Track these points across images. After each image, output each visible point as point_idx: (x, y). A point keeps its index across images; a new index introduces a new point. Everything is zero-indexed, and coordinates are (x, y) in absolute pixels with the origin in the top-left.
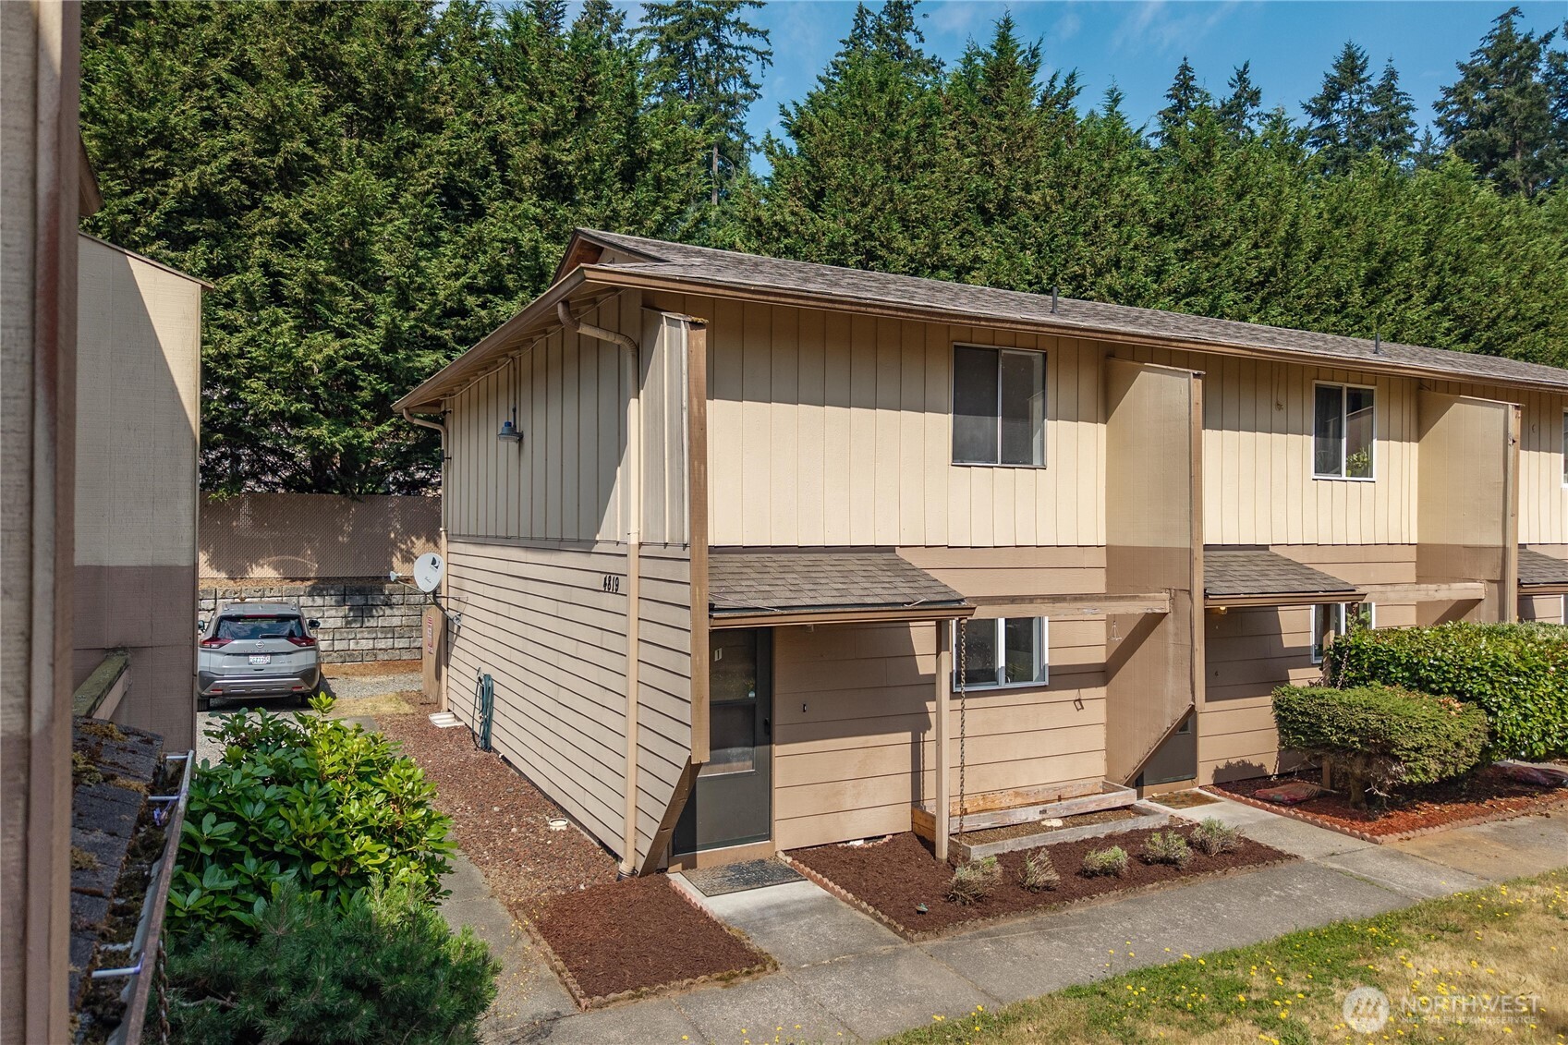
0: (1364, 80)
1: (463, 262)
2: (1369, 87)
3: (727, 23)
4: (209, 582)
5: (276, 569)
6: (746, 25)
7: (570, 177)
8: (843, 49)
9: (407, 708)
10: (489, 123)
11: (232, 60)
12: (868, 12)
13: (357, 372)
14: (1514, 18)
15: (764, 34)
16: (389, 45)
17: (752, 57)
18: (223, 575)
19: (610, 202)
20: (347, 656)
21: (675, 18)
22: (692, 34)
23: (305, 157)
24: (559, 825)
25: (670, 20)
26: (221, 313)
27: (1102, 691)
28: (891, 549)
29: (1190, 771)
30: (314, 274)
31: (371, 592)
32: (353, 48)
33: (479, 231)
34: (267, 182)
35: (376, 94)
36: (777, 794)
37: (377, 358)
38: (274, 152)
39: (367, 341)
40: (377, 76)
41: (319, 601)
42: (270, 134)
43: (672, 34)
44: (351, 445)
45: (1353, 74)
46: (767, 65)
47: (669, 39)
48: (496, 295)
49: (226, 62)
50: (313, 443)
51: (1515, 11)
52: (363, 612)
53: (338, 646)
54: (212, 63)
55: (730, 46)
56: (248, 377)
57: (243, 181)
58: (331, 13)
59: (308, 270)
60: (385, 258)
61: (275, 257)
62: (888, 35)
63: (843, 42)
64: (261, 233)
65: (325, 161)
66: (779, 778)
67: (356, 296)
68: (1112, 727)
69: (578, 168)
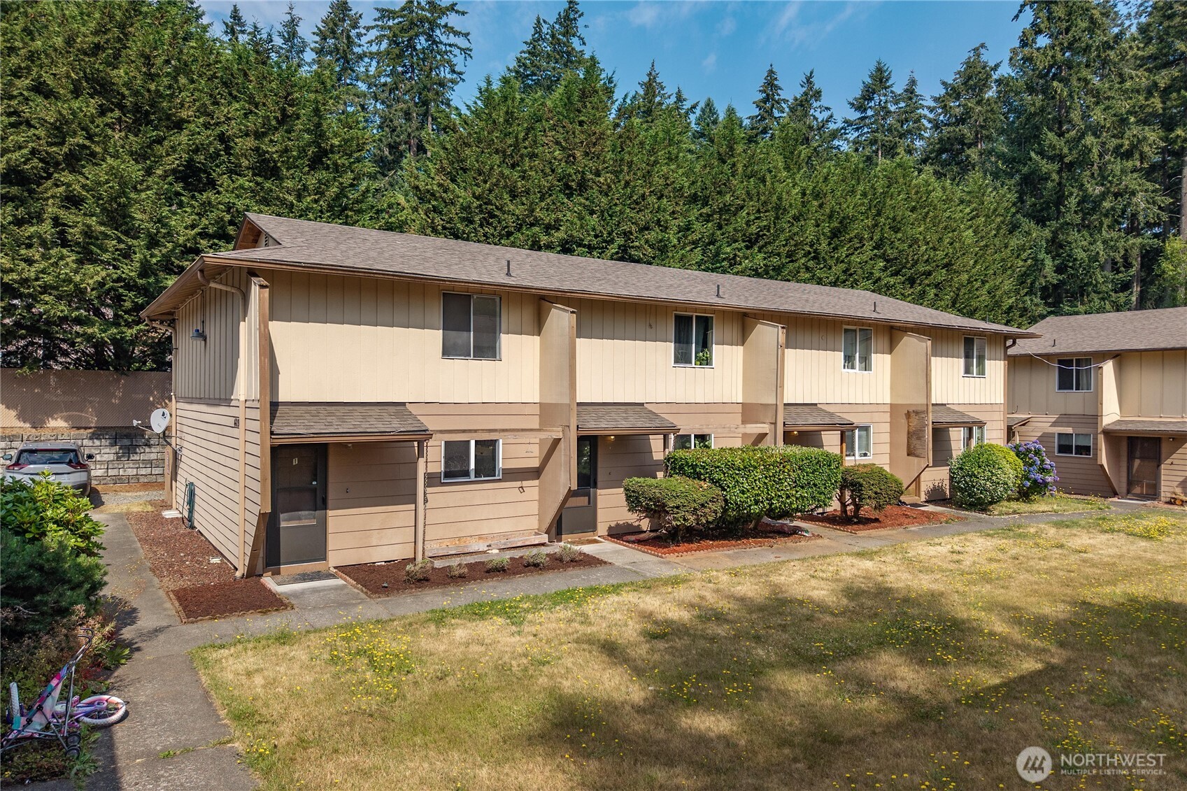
0: (889, 87)
1: (197, 218)
2: (892, 92)
3: (439, 26)
4: (18, 430)
5: (66, 421)
6: (452, 28)
7: (274, 161)
8: (525, 48)
9: (150, 508)
10: (217, 124)
11: (32, 80)
12: (545, 22)
13: (121, 290)
14: (982, 51)
15: (466, 35)
16: (145, 73)
17: (457, 52)
18: (28, 425)
19: (300, 180)
20: (117, 480)
21: (400, 20)
22: (412, 33)
23: (84, 147)
24: (216, 560)
25: (396, 21)
26: (23, 252)
27: (536, 482)
28: (403, 404)
29: (593, 527)
30: (89, 226)
31: (136, 436)
32: (119, 75)
33: (208, 197)
34: (57, 164)
35: (136, 104)
36: (330, 537)
37: (135, 281)
38: (62, 143)
39: (129, 270)
40: (136, 93)
41: (97, 443)
42: (59, 131)
43: (397, 32)
44: (115, 338)
45: (881, 82)
46: (468, 58)
47: (395, 35)
48: (220, 240)
49: (28, 82)
50: (89, 338)
51: (983, 46)
52: (129, 450)
53: (111, 472)
54: (18, 82)
55: (441, 43)
56: (41, 293)
57: (41, 160)
58: (104, 50)
59: (84, 224)
60: (138, 216)
61: (62, 213)
62: (558, 39)
63: (526, 43)
64: (53, 197)
65: (98, 149)
66: (330, 529)
67: (120, 241)
68: (541, 501)
69: (280, 156)
